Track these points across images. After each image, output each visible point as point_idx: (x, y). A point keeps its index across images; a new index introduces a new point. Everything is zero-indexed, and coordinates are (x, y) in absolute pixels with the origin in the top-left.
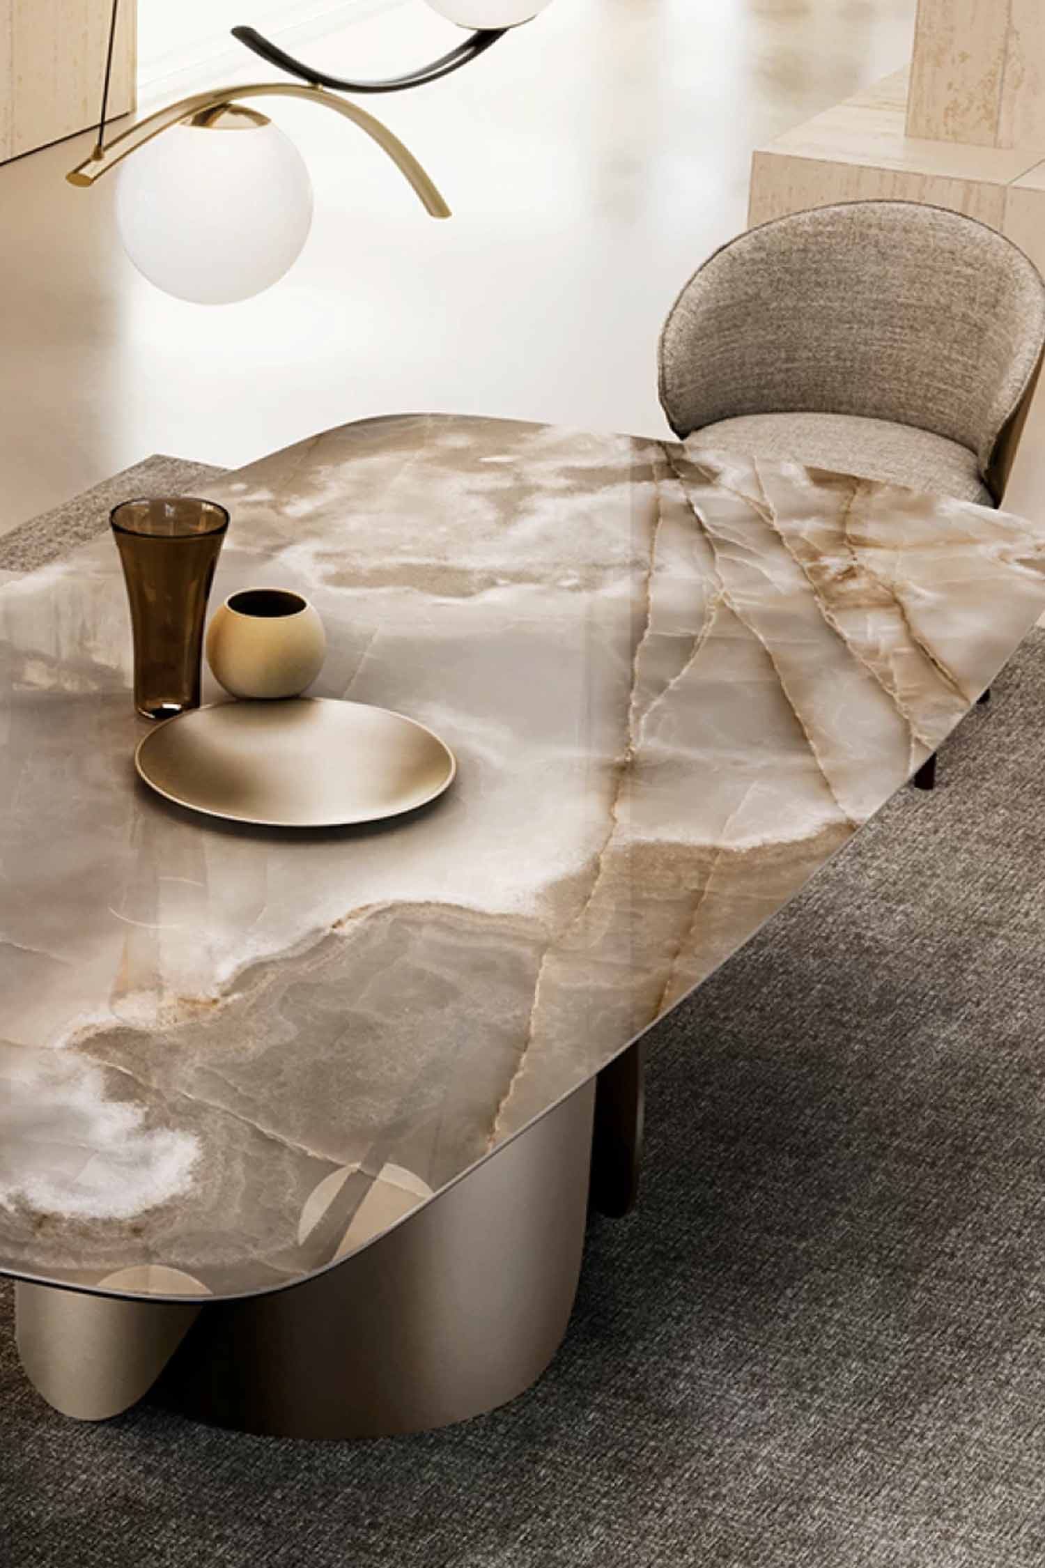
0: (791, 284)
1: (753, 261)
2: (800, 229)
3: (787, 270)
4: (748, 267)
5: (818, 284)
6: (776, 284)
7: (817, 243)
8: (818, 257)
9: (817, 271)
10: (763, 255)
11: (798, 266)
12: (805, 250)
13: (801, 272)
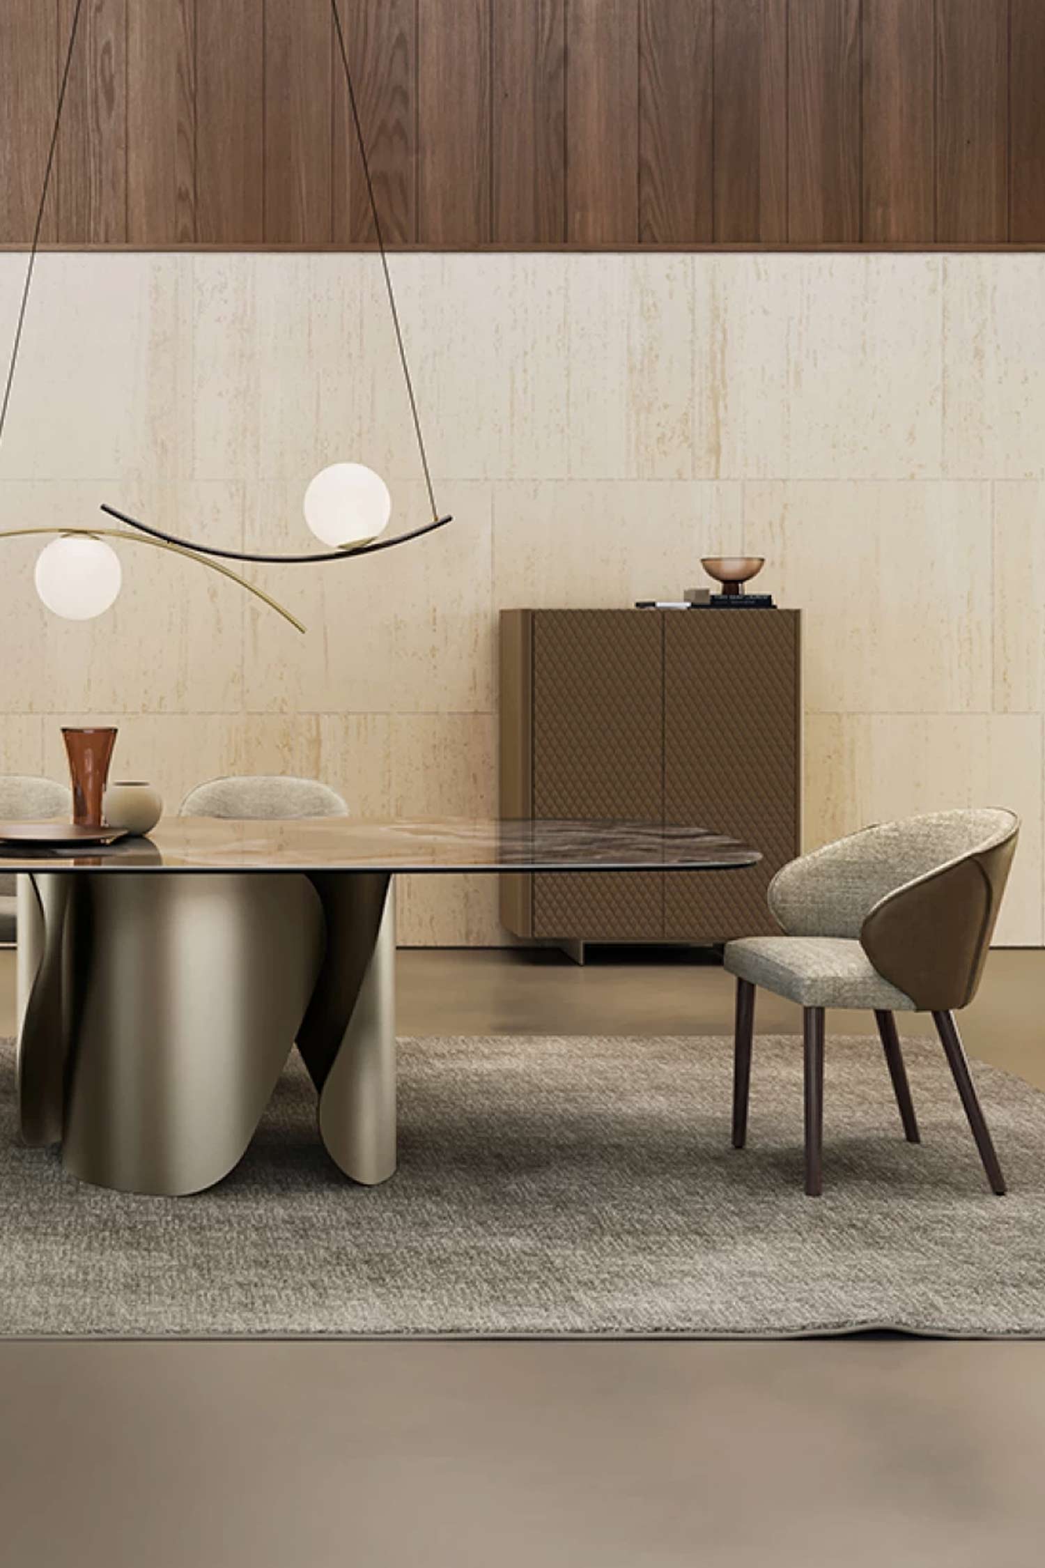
0: (914, 857)
1: (888, 837)
2: (929, 821)
3: (913, 848)
4: (883, 840)
5: (932, 860)
6: (903, 858)
7: (936, 832)
8: (936, 841)
9: (933, 851)
10: (896, 834)
11: (921, 846)
12: (928, 836)
13: (922, 850)
